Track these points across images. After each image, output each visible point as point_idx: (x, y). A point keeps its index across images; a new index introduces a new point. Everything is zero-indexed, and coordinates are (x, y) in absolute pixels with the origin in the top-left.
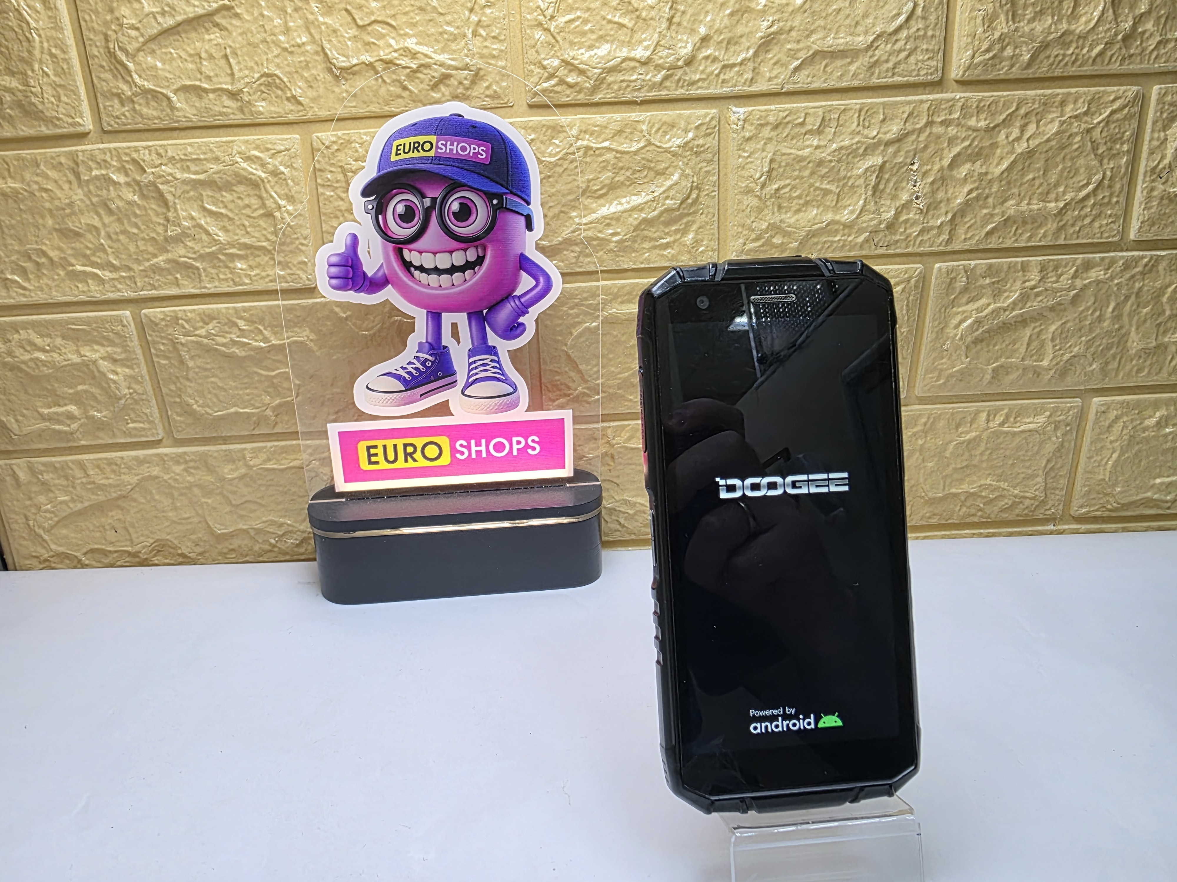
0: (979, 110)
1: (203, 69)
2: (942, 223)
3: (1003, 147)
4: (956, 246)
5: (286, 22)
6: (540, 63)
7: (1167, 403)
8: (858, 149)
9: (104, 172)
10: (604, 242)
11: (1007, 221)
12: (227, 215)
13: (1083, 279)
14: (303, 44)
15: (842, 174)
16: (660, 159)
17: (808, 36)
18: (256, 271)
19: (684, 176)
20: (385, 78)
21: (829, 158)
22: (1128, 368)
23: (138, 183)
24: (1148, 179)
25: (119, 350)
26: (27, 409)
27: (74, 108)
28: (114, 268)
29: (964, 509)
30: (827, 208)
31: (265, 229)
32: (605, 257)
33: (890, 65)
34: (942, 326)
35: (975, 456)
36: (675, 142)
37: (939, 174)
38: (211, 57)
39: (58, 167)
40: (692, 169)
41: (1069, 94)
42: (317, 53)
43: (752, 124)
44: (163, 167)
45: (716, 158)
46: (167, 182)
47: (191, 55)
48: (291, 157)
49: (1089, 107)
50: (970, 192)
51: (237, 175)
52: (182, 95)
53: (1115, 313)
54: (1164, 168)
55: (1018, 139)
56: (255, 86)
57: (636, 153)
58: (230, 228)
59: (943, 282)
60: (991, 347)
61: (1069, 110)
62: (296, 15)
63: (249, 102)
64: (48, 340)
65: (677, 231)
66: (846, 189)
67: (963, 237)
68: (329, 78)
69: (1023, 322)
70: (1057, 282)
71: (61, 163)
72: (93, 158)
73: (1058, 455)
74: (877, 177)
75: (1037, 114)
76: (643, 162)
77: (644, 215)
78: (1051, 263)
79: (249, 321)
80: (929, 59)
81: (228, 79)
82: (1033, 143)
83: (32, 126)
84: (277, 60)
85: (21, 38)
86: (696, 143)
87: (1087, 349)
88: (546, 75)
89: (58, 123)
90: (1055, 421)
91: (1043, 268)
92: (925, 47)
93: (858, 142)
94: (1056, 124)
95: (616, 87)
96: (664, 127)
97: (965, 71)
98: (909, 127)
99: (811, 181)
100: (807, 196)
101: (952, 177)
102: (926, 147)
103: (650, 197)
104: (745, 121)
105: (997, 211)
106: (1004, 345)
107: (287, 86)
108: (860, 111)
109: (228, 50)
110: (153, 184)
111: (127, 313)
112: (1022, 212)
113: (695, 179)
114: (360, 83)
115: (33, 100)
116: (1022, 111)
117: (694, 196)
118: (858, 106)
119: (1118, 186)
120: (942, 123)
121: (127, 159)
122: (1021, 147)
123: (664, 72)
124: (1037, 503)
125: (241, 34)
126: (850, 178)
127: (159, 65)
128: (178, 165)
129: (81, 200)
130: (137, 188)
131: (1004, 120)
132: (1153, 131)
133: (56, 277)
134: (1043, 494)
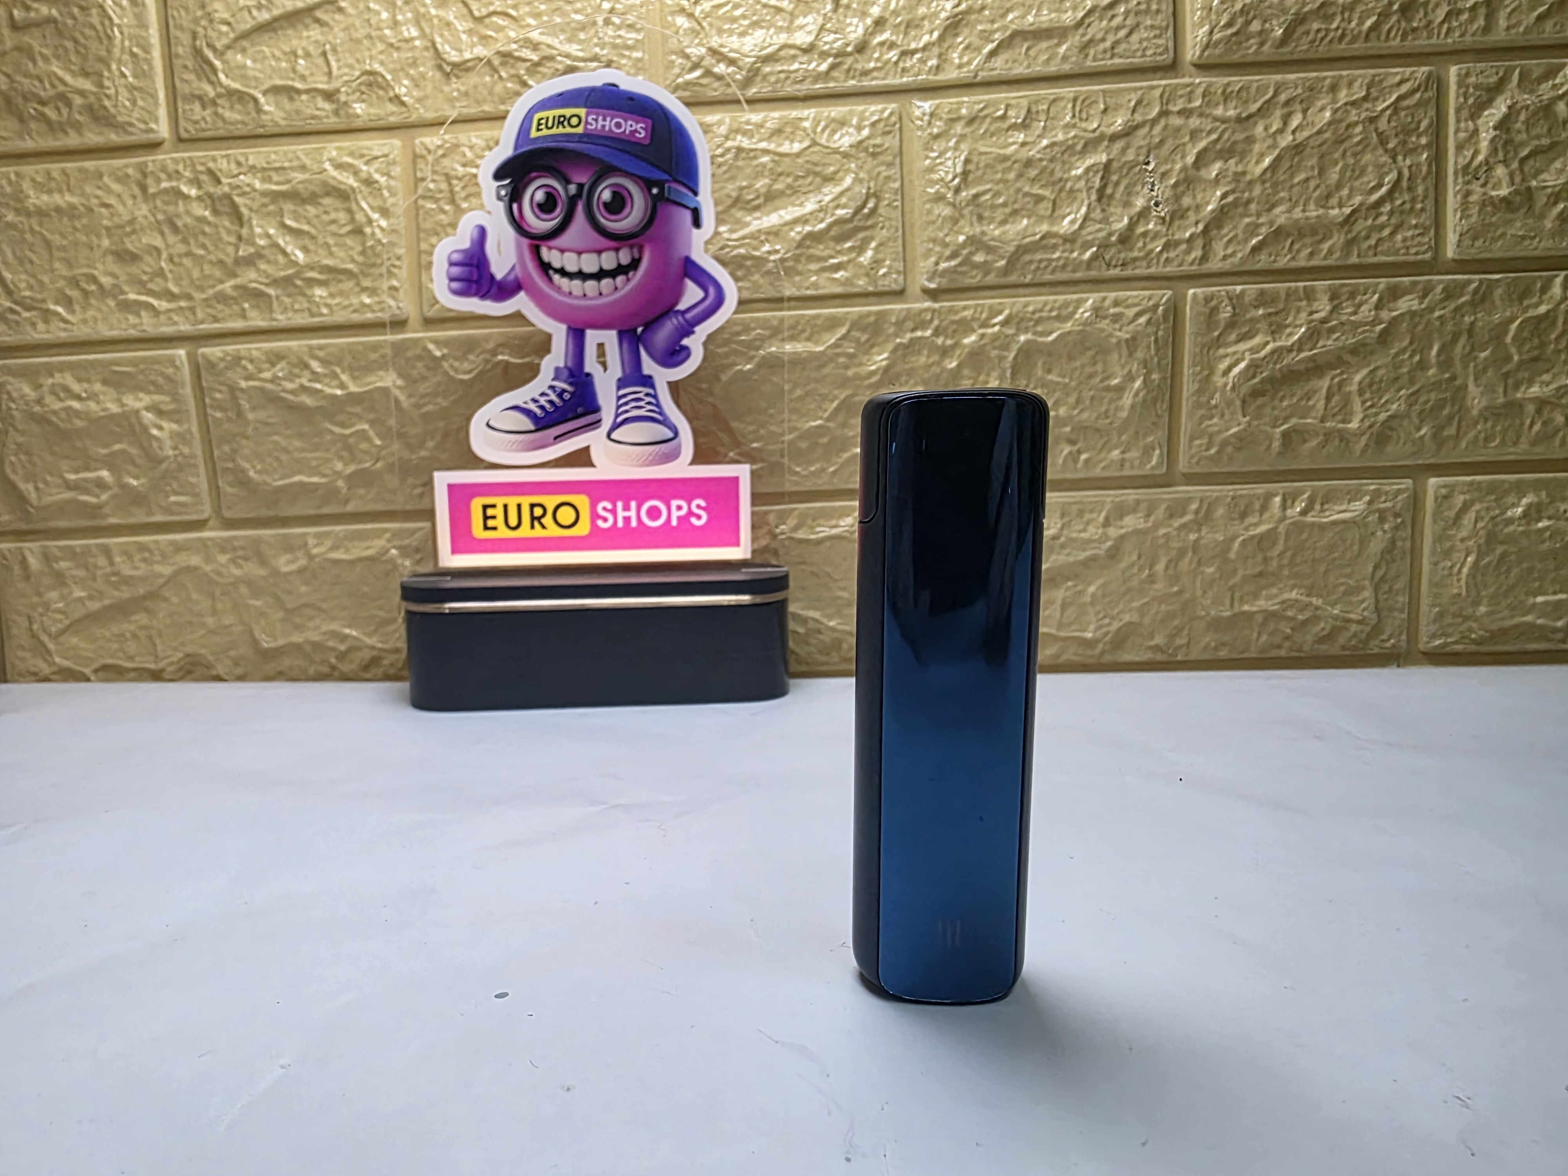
0: (1226, 97)
1: (299, 68)
2: (1192, 236)
3: (1264, 140)
4: (1215, 265)
5: (394, 16)
6: (683, 52)
7: (1536, 486)
8: (1075, 145)
9: (174, 184)
10: (761, 261)
11: (1278, 233)
12: (308, 233)
13: (1390, 310)
14: (413, 39)
15: (1058, 175)
16: (827, 161)
17: (1004, 15)
18: (337, 300)
19: (858, 180)
20: (503, 74)
21: (1039, 156)
22: (1472, 434)
23: (210, 196)
24: (1460, 180)
25: (168, 399)
26: (51, 474)
27: (148, 112)
28: (171, 297)
29: (1264, 638)
30: (1041, 219)
31: (352, 249)
32: (761, 281)
33: (1108, 44)
34: (1206, 373)
35: (1272, 559)
36: (845, 140)
37: (1182, 176)
38: (307, 55)
39: (122, 180)
40: (868, 172)
41: (1341, 77)
42: (426, 49)
43: (941, 119)
44: (242, 177)
45: (898, 160)
46: (243, 194)
47: (285, 53)
48: (389, 164)
49: (1368, 94)
50: (1224, 196)
51: (325, 184)
52: (271, 97)
53: (1442, 358)
54: (1480, 166)
55: (1280, 131)
56: (354, 84)
57: (798, 155)
58: (312, 247)
59: (1199, 314)
60: (1276, 402)
61: (1343, 96)
62: (406, 8)
63: (346, 103)
64: (86, 385)
65: (851, 249)
66: (1063, 195)
67: (1222, 254)
68: (438, 75)
69: (1316, 368)
70: (1355, 313)
71: (127, 176)
72: (164, 169)
73: (1388, 557)
74: (1102, 178)
75: (1302, 102)
76: (809, 166)
77: (808, 228)
78: (1346, 289)
79: (324, 362)
80: (1155, 37)
81: (325, 79)
82: (1302, 136)
83: (100, 134)
84: (381, 57)
85: (102, 35)
86: (872, 142)
87: (1411, 405)
88: (689, 65)
89: (130, 129)
90: (1379, 510)
91: (1334, 296)
92: (1149, 22)
93: (1075, 137)
94: (1328, 114)
95: (773, 79)
96: (833, 126)
97: (1203, 51)
98: (1138, 118)
99: (1018, 185)
100: (1015, 202)
101: (1200, 180)
102: (1162, 142)
103: (817, 206)
104: (932, 115)
105: (1261, 221)
106: (1295, 400)
107: (389, 85)
108: (1075, 100)
109: (328, 47)
110: (228, 197)
111: (182, 352)
112: (1298, 220)
113: (872, 184)
114: (472, 79)
115: (107, 103)
116: (1283, 98)
117: (871, 205)
118: (1072, 95)
119: (1420, 190)
120: (1179, 113)
121: (200, 168)
122: (1286, 140)
123: (830, 60)
124: (1367, 629)
125: (344, 30)
126: (1067, 180)
127: (249, 63)
128: (259, 175)
129: (146, 217)
130: (209, 202)
131: (1259, 110)
132: (1458, 121)
133: (104, 308)
134: (1375, 616)
